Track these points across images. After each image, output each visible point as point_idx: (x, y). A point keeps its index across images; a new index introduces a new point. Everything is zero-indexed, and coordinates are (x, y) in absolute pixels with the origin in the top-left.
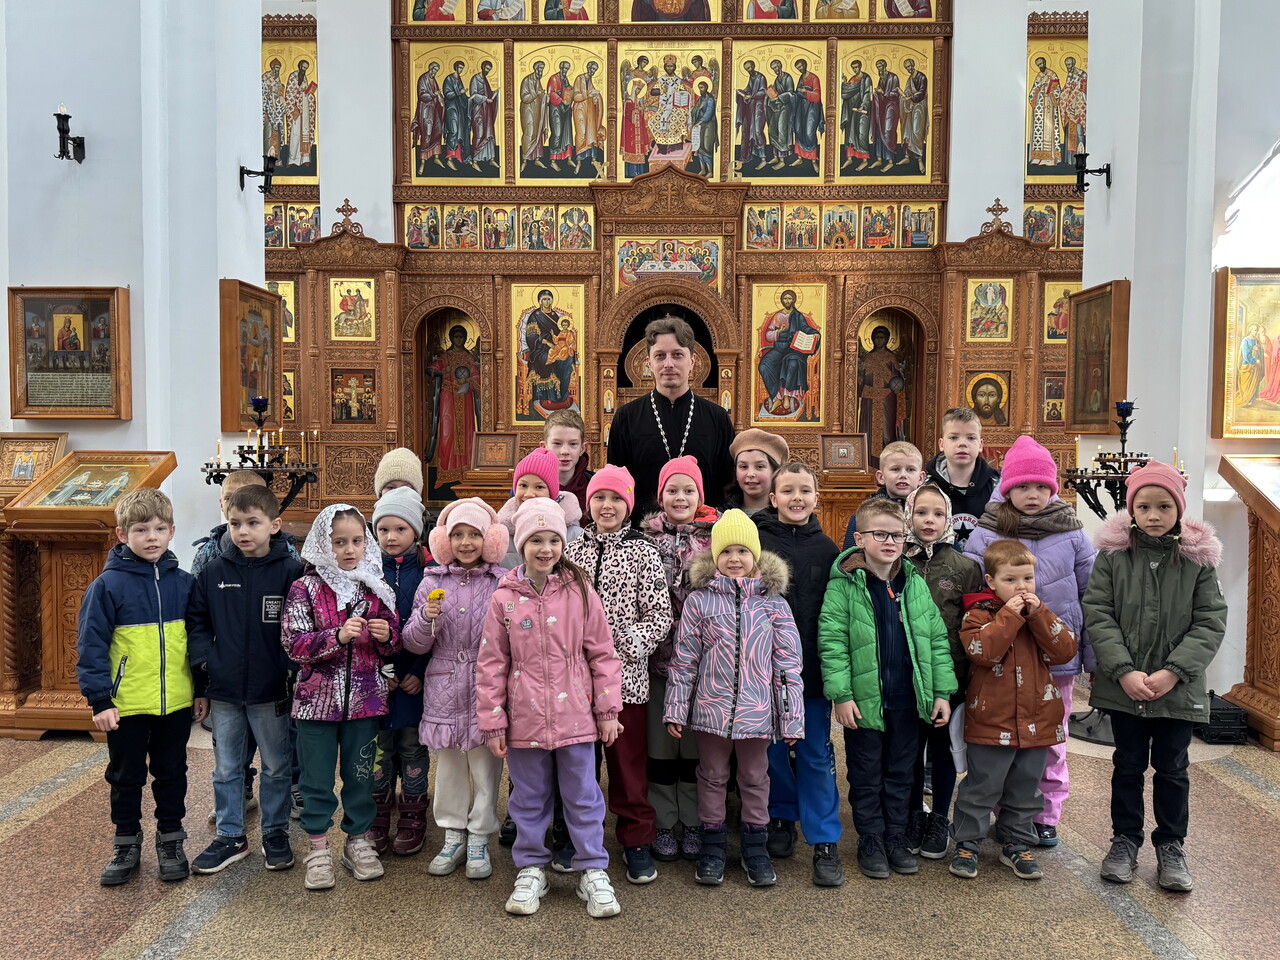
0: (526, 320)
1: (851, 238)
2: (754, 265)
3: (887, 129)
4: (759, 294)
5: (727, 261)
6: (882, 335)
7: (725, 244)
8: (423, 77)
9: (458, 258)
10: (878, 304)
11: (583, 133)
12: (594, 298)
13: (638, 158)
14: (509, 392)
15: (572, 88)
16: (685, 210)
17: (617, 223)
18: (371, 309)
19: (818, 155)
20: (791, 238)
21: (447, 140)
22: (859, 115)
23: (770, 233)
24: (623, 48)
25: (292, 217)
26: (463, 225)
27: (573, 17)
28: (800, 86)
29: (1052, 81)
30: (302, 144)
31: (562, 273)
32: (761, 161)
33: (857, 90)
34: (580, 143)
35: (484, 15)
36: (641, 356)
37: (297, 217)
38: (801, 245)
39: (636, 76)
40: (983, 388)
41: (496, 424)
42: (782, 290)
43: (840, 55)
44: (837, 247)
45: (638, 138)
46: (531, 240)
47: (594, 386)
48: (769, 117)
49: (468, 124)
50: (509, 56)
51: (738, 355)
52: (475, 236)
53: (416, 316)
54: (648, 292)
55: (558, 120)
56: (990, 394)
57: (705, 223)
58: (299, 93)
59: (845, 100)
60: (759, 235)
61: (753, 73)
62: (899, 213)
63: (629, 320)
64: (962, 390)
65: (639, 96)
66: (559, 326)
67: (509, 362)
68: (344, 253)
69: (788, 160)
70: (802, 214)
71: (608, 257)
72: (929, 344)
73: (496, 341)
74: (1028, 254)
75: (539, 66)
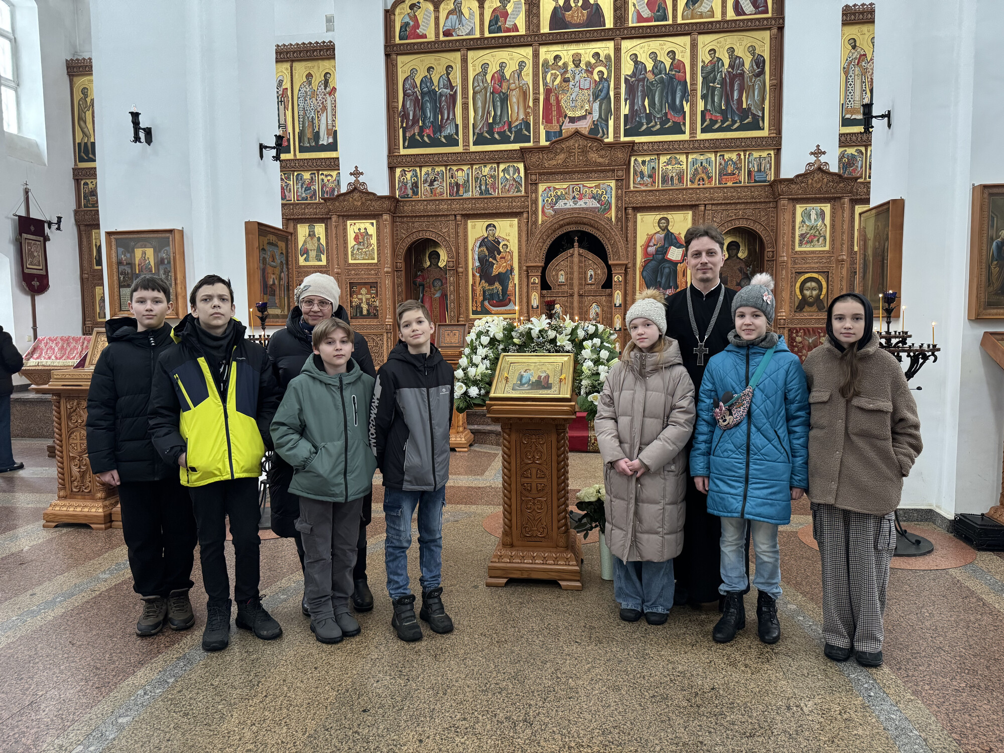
0: (478, 245)
1: (710, 178)
2: (639, 200)
3: (735, 98)
4: (642, 221)
5: (618, 198)
6: (735, 247)
7: (617, 186)
8: (406, 79)
9: (431, 204)
10: (729, 224)
11: (516, 112)
12: (524, 228)
13: (555, 127)
14: (467, 296)
15: (508, 81)
16: (588, 162)
17: (540, 174)
18: (374, 241)
19: (684, 119)
20: (665, 179)
21: (423, 122)
22: (714, 88)
23: (650, 176)
24: (543, 50)
25: (323, 180)
26: (435, 180)
27: (508, 30)
28: (671, 70)
29: (861, 56)
30: (328, 129)
31: (502, 211)
32: (643, 125)
33: (713, 70)
34: (514, 119)
35: (447, 33)
36: (557, 268)
37: (326, 180)
38: (672, 184)
39: (553, 69)
40: (808, 284)
41: (458, 317)
42: (659, 217)
43: (700, 46)
44: (699, 185)
45: (554, 113)
46: (480, 189)
47: (525, 290)
48: (649, 93)
49: (437, 110)
50: (464, 61)
51: (626, 265)
52: (443, 188)
53: (404, 244)
54: (562, 222)
55: (499, 104)
56: (813, 289)
57: (602, 171)
58: (325, 95)
59: (704, 78)
60: (642, 178)
61: (636, 62)
62: (745, 158)
63: (549, 242)
64: (793, 286)
65: (556, 83)
66: (501, 248)
67: (467, 275)
68: (356, 203)
69: (663, 123)
70: (674, 162)
71: (534, 198)
72: (768, 253)
73: (458, 259)
74: (841, 185)
75: (485, 66)
